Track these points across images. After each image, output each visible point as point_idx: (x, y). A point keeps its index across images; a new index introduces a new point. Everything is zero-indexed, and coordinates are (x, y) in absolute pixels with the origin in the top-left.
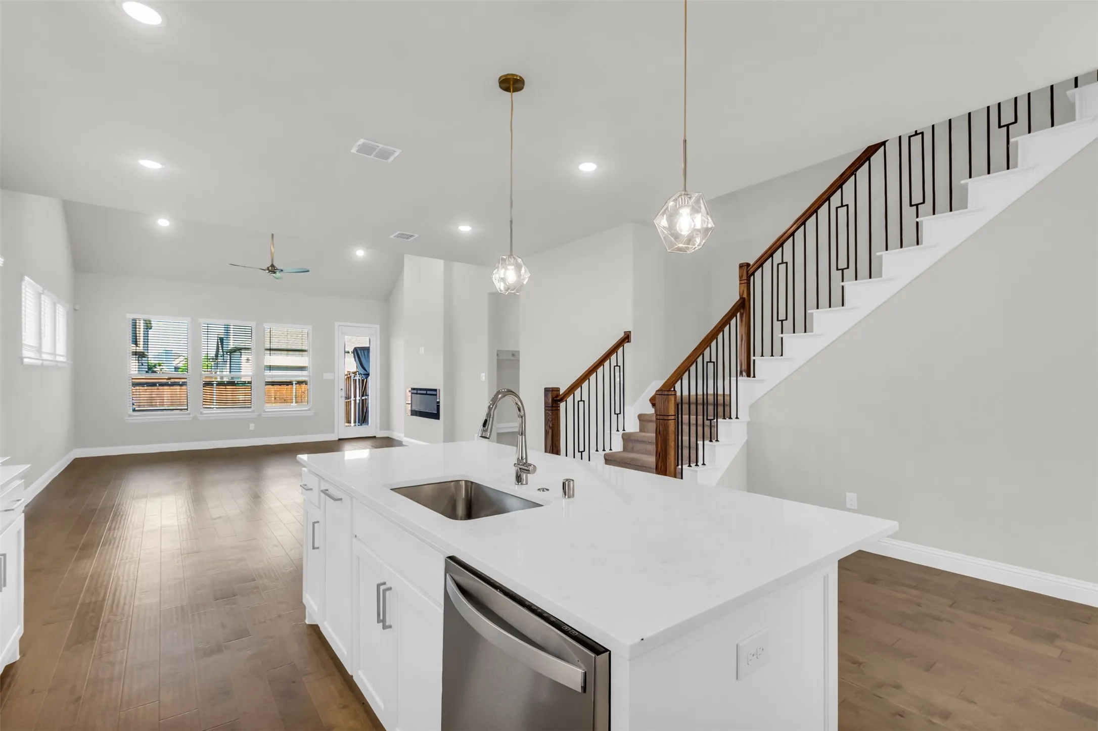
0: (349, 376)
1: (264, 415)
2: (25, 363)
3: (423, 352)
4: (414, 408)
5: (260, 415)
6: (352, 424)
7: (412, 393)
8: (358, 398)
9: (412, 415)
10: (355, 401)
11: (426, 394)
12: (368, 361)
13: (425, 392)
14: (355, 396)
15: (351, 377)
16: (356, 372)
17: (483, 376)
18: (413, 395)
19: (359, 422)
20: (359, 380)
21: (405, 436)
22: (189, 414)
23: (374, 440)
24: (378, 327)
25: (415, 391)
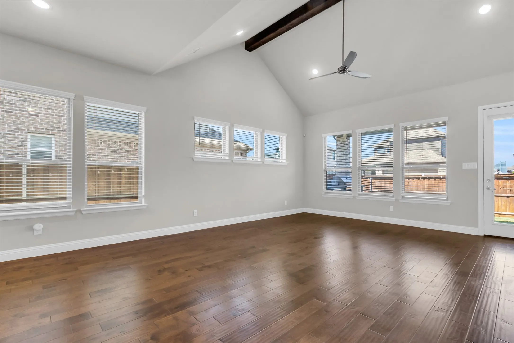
2: (195, 160)
5: (397, 200)
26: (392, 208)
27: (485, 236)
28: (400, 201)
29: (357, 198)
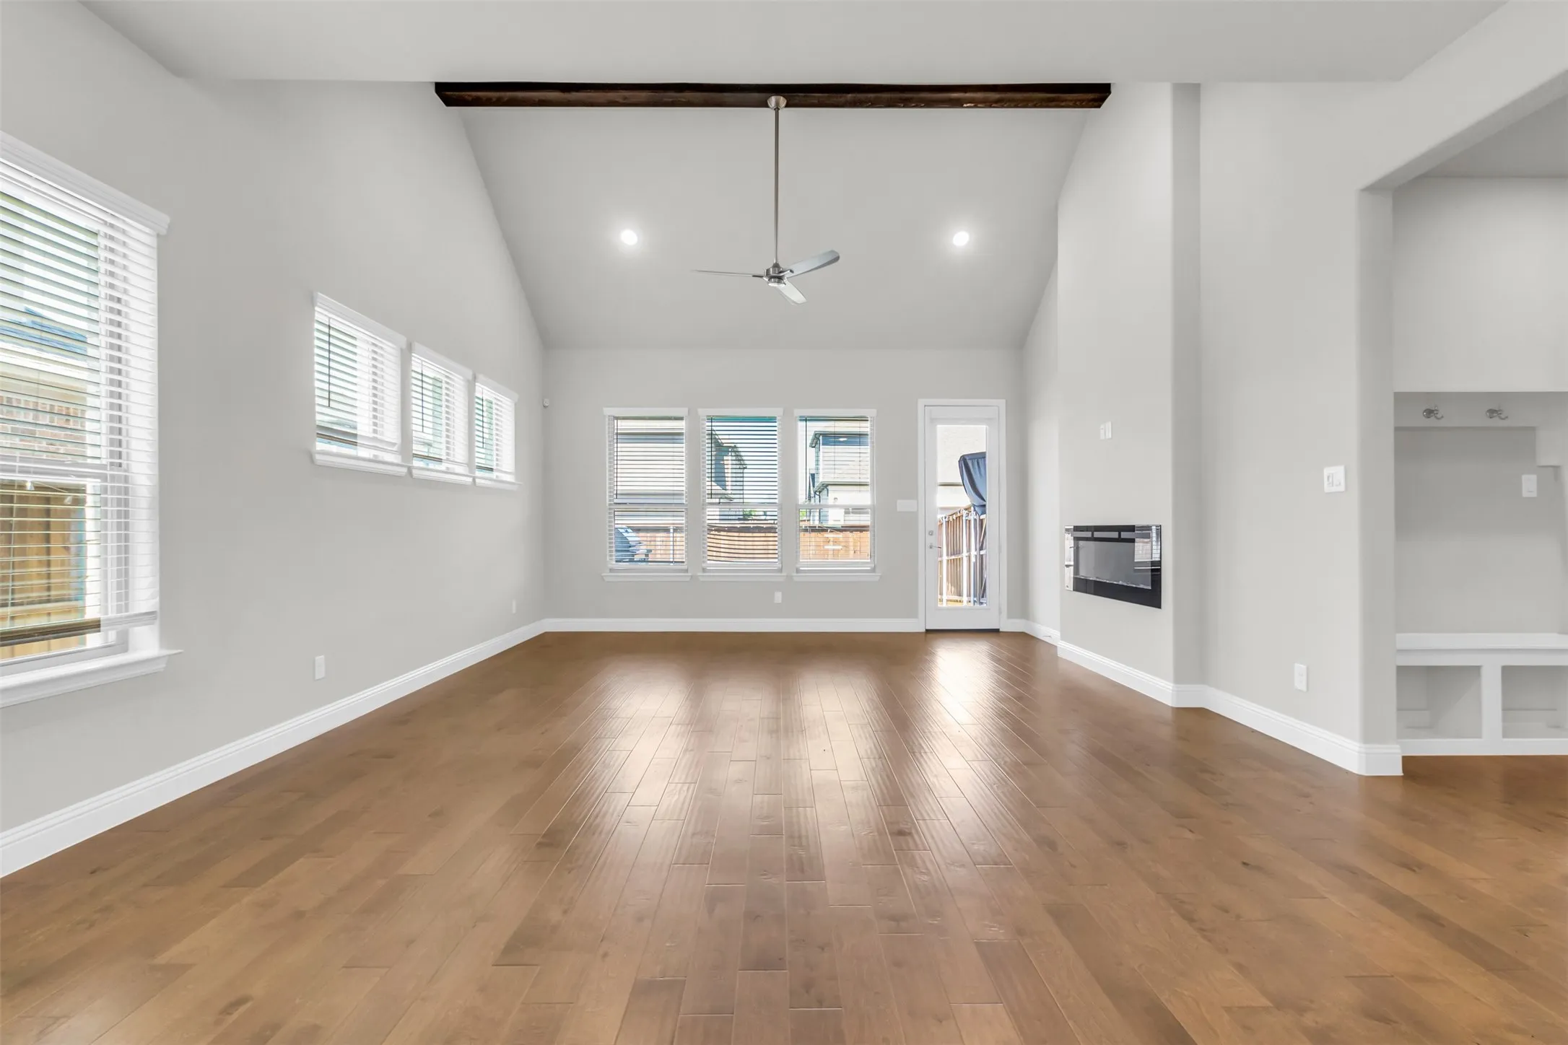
0: (959, 515)
1: (797, 578)
2: (318, 463)
3: (1109, 435)
4: (1083, 574)
5: (789, 577)
6: (965, 598)
7: (1077, 539)
8: (973, 553)
9: (1076, 588)
10: (969, 557)
11: (1119, 540)
12: (983, 476)
13: (1115, 535)
14: (969, 550)
15: (962, 516)
16: (970, 508)
17: (1336, 477)
18: (1081, 543)
19: (975, 596)
20: (975, 520)
21: (1063, 638)
22: (686, 571)
23: (995, 639)
24: (1002, 403)
25: (1087, 534)
26: (778, 597)
27: (928, 631)
28: (796, 579)
29: (701, 579)
